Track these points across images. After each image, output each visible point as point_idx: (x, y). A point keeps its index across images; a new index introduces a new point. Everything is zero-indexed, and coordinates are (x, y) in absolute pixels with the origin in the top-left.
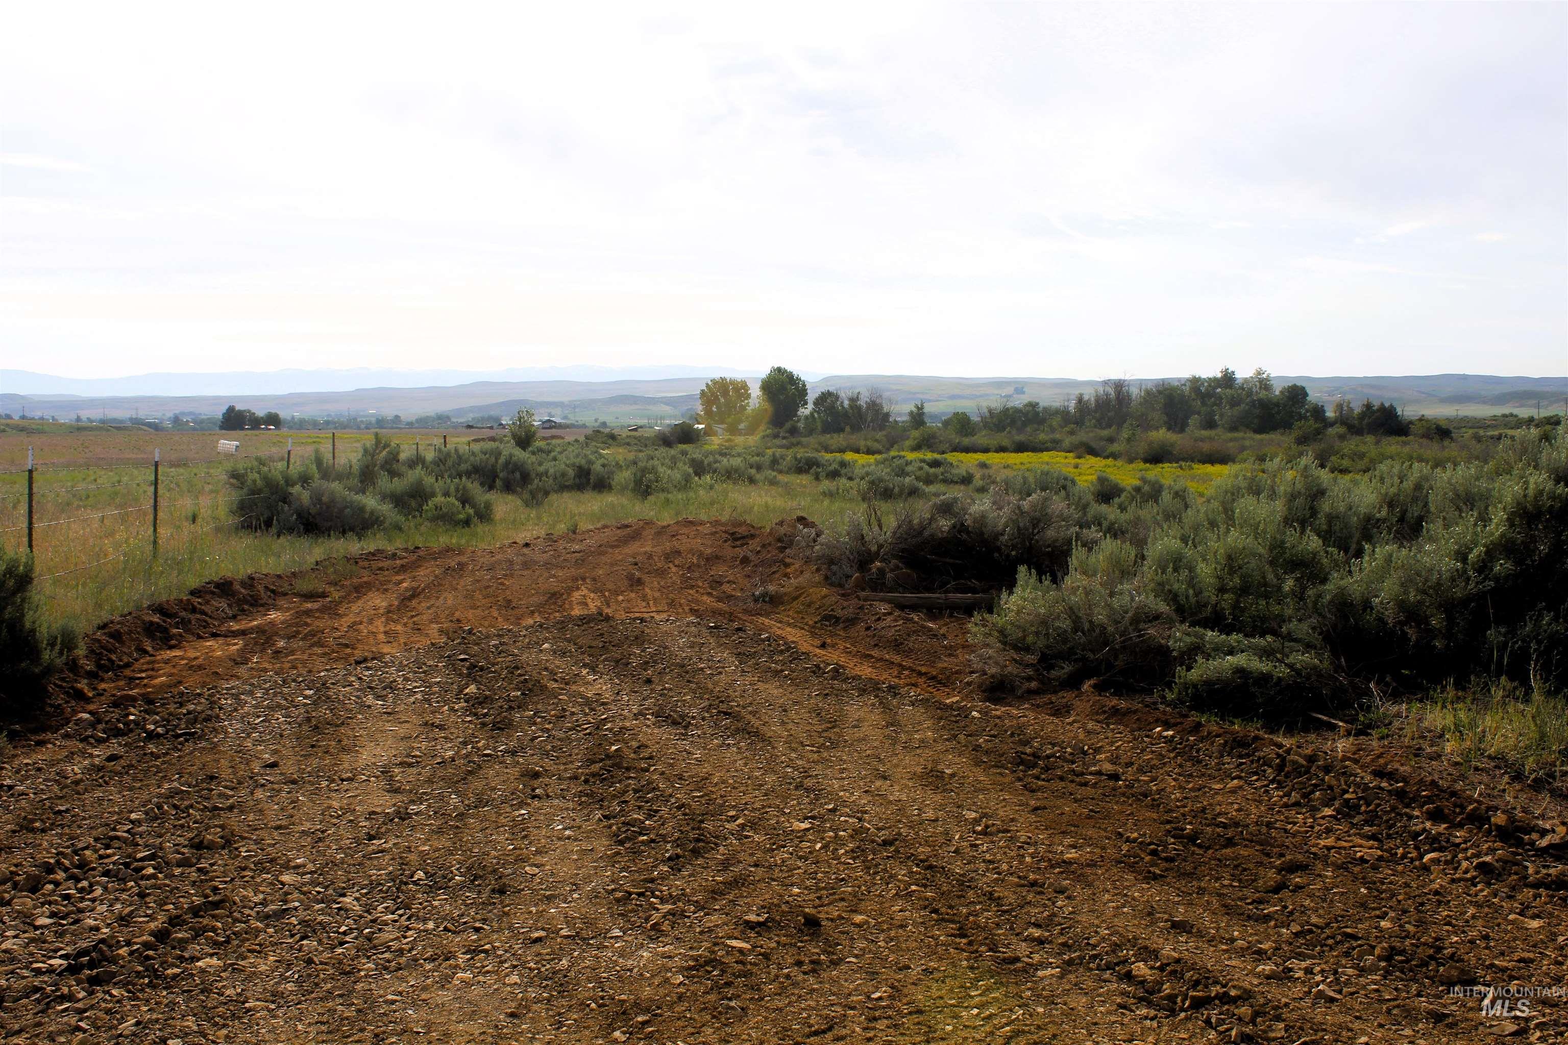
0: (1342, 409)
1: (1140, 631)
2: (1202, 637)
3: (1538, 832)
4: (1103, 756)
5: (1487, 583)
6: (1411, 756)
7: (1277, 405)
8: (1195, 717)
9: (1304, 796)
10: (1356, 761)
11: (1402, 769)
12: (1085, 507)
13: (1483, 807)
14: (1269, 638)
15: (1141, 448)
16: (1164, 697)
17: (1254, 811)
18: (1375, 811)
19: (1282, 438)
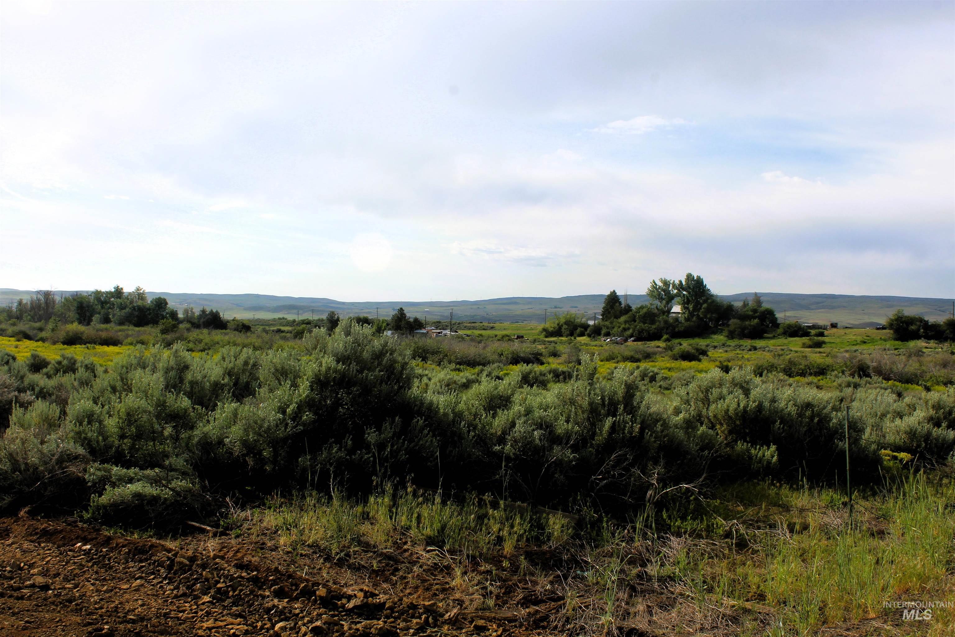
0: (188, 313)
1: (63, 468)
2: (109, 471)
3: (345, 598)
4: (36, 570)
5: (299, 427)
6: (258, 550)
7: (149, 309)
8: (107, 532)
9: (188, 588)
10: (222, 558)
11: (253, 559)
12: (22, 378)
13: (310, 584)
14: (157, 470)
15: (62, 335)
16: (81, 517)
17: (154, 604)
18: (239, 595)
19: (153, 330)
